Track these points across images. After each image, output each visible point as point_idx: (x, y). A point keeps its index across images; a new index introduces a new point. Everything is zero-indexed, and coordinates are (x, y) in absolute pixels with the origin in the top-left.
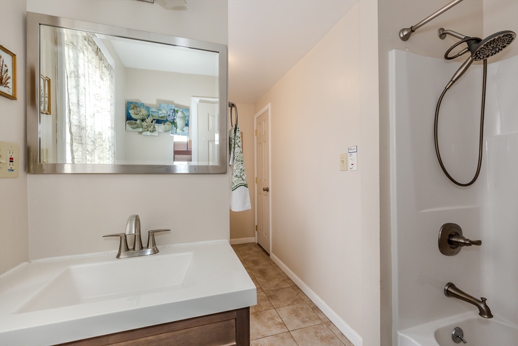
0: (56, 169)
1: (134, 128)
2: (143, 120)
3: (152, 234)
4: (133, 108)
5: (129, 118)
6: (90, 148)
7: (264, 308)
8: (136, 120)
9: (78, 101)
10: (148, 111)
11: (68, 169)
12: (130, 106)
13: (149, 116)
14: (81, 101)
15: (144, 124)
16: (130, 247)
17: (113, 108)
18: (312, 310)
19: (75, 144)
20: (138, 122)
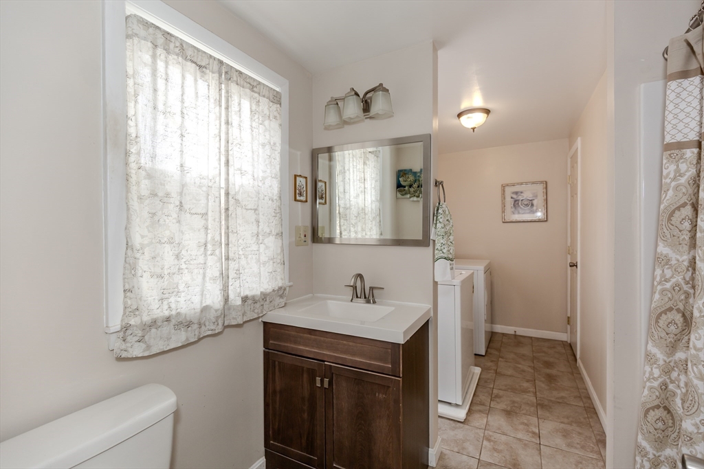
0: (330, 241)
1: (403, 195)
2: (411, 186)
3: (372, 289)
4: (403, 176)
5: (399, 186)
6: (353, 222)
7: (524, 412)
8: (405, 187)
9: (344, 190)
10: (415, 177)
11: (337, 241)
12: (401, 173)
13: (415, 181)
14: (346, 189)
15: (412, 190)
16: (359, 296)
17: (378, 183)
18: (595, 441)
19: (342, 221)
20: (407, 188)
